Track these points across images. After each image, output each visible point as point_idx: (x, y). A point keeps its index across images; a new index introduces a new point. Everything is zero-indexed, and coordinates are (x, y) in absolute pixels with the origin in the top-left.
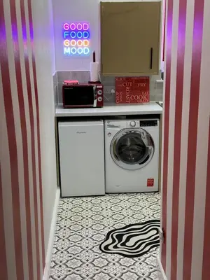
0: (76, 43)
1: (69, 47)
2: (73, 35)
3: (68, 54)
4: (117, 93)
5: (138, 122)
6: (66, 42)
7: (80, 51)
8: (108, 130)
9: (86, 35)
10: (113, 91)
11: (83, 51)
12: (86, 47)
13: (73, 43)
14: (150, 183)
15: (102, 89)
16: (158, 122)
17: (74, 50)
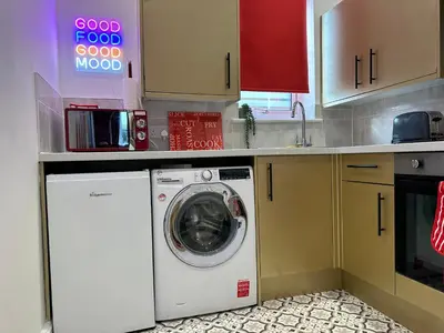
0: (98, 51)
1: (86, 56)
2: (93, 38)
3: (83, 68)
4: (172, 137)
5: (216, 171)
6: (80, 49)
7: (106, 64)
8: (159, 188)
9: (116, 40)
10: (165, 133)
11: (111, 65)
12: (115, 59)
13: (93, 51)
14: (243, 290)
15: (144, 117)
16: (251, 172)
17: (94, 63)
